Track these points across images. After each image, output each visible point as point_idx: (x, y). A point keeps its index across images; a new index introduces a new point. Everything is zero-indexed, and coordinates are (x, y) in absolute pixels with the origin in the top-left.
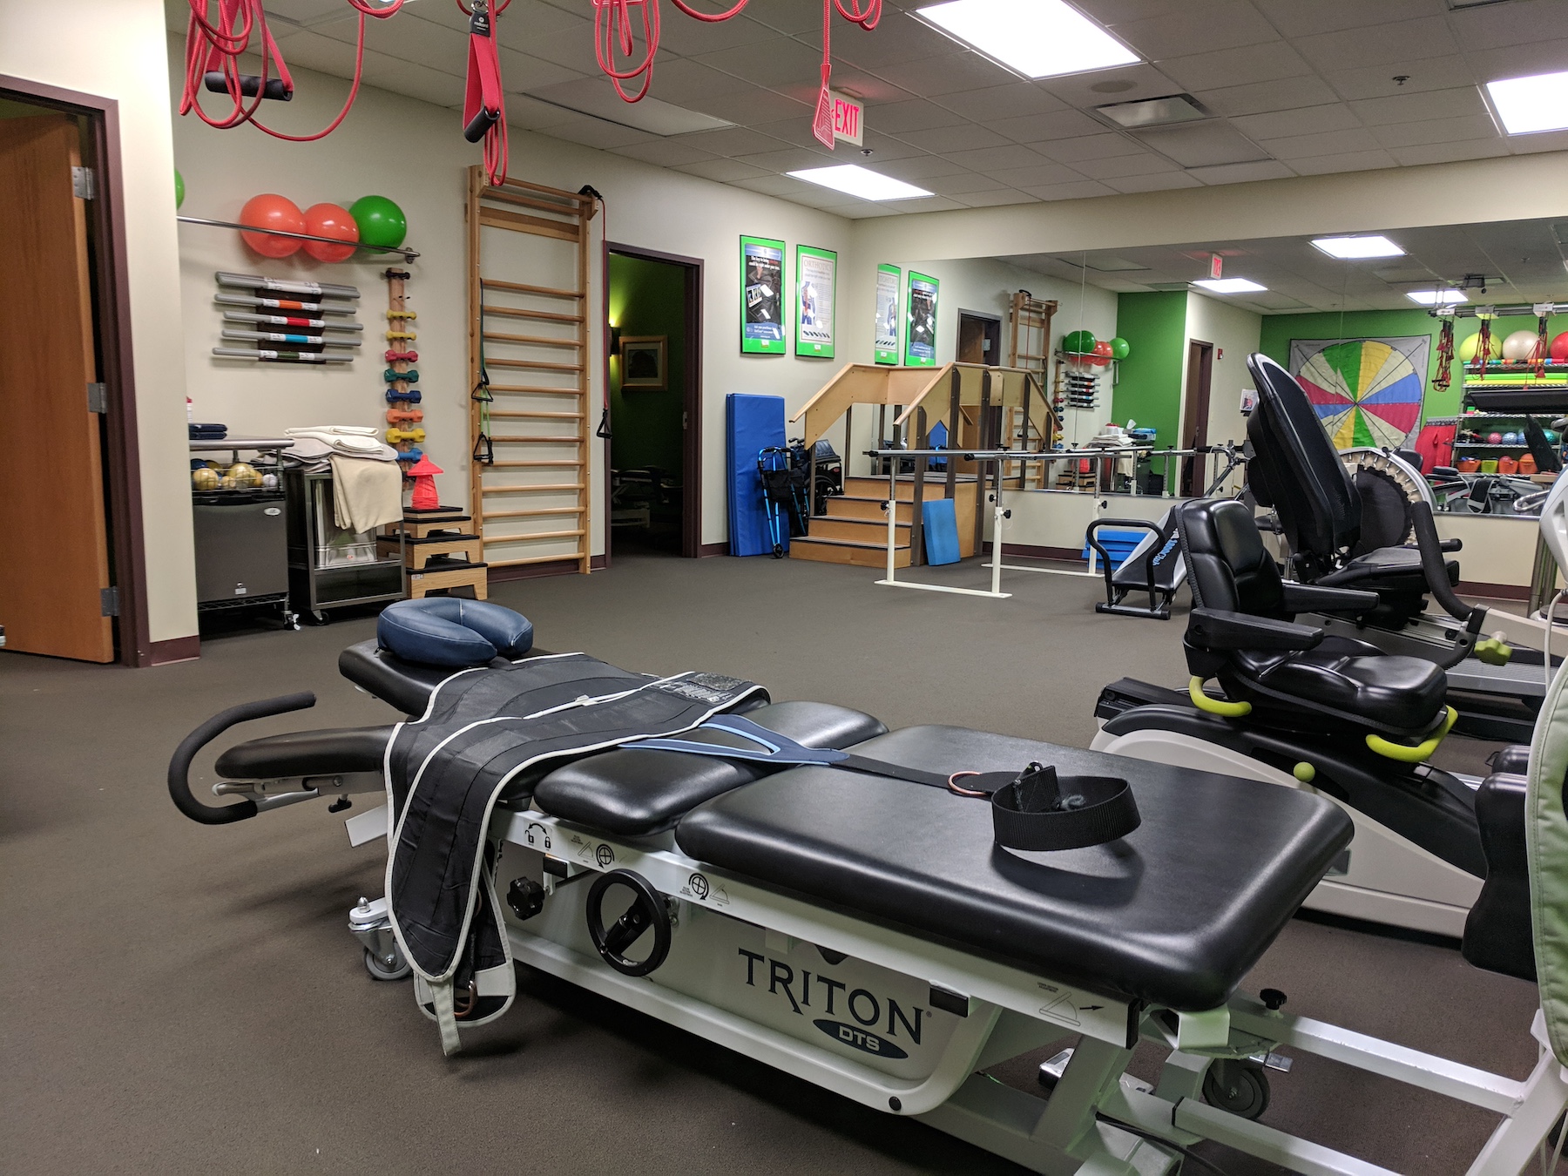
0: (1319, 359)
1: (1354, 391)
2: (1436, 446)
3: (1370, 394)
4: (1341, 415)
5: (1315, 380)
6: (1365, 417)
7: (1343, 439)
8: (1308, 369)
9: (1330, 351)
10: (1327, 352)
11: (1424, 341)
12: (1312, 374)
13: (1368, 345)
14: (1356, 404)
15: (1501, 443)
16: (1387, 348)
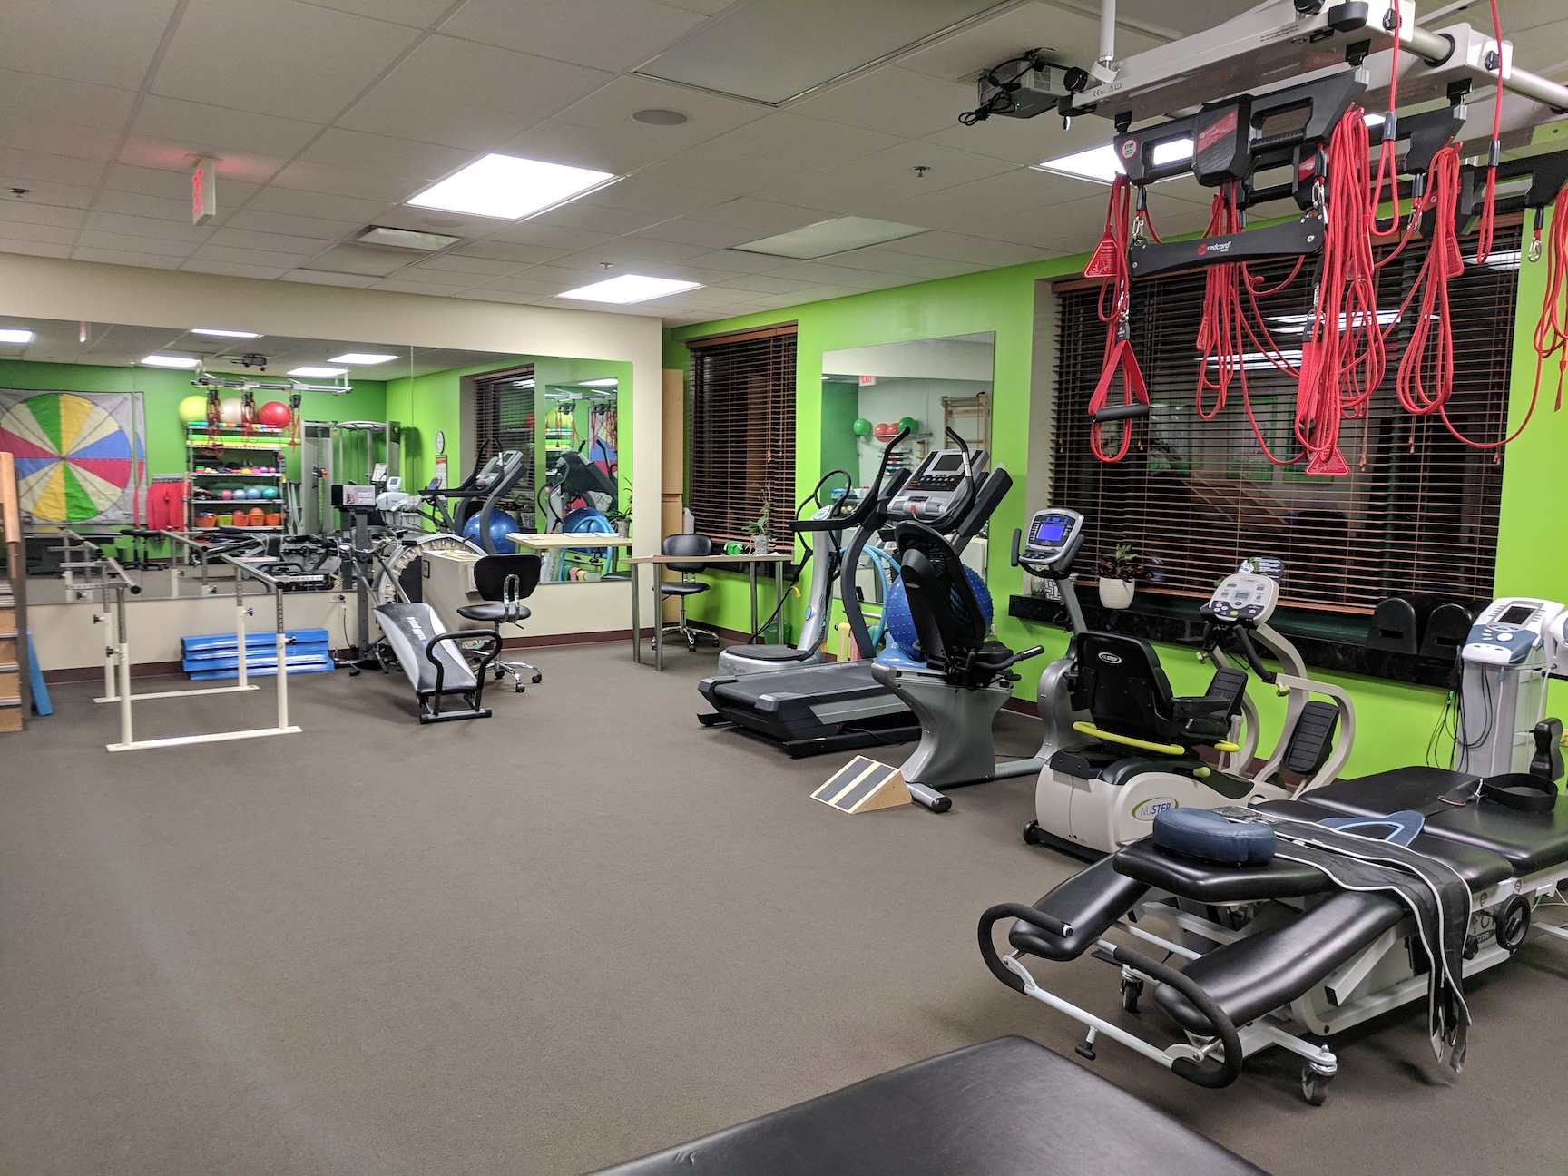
0: (23, 411)
1: (58, 445)
2: (167, 501)
3: (77, 449)
4: (46, 469)
5: (21, 433)
6: (75, 473)
7: (54, 494)
8: (10, 421)
9: (33, 403)
10: (30, 403)
11: (126, 398)
12: (16, 427)
13: (65, 397)
14: (62, 459)
15: (232, 499)
16: (87, 404)
